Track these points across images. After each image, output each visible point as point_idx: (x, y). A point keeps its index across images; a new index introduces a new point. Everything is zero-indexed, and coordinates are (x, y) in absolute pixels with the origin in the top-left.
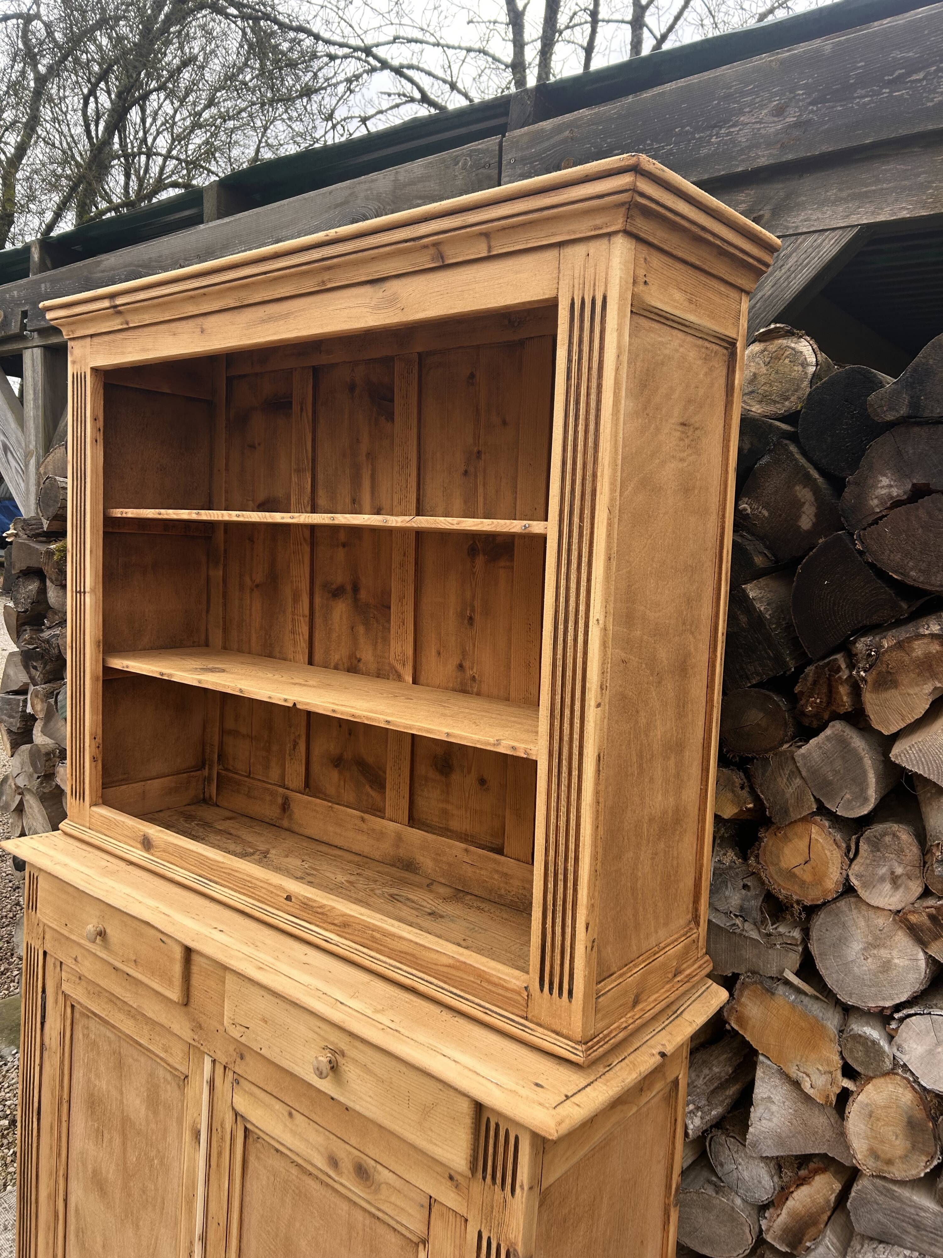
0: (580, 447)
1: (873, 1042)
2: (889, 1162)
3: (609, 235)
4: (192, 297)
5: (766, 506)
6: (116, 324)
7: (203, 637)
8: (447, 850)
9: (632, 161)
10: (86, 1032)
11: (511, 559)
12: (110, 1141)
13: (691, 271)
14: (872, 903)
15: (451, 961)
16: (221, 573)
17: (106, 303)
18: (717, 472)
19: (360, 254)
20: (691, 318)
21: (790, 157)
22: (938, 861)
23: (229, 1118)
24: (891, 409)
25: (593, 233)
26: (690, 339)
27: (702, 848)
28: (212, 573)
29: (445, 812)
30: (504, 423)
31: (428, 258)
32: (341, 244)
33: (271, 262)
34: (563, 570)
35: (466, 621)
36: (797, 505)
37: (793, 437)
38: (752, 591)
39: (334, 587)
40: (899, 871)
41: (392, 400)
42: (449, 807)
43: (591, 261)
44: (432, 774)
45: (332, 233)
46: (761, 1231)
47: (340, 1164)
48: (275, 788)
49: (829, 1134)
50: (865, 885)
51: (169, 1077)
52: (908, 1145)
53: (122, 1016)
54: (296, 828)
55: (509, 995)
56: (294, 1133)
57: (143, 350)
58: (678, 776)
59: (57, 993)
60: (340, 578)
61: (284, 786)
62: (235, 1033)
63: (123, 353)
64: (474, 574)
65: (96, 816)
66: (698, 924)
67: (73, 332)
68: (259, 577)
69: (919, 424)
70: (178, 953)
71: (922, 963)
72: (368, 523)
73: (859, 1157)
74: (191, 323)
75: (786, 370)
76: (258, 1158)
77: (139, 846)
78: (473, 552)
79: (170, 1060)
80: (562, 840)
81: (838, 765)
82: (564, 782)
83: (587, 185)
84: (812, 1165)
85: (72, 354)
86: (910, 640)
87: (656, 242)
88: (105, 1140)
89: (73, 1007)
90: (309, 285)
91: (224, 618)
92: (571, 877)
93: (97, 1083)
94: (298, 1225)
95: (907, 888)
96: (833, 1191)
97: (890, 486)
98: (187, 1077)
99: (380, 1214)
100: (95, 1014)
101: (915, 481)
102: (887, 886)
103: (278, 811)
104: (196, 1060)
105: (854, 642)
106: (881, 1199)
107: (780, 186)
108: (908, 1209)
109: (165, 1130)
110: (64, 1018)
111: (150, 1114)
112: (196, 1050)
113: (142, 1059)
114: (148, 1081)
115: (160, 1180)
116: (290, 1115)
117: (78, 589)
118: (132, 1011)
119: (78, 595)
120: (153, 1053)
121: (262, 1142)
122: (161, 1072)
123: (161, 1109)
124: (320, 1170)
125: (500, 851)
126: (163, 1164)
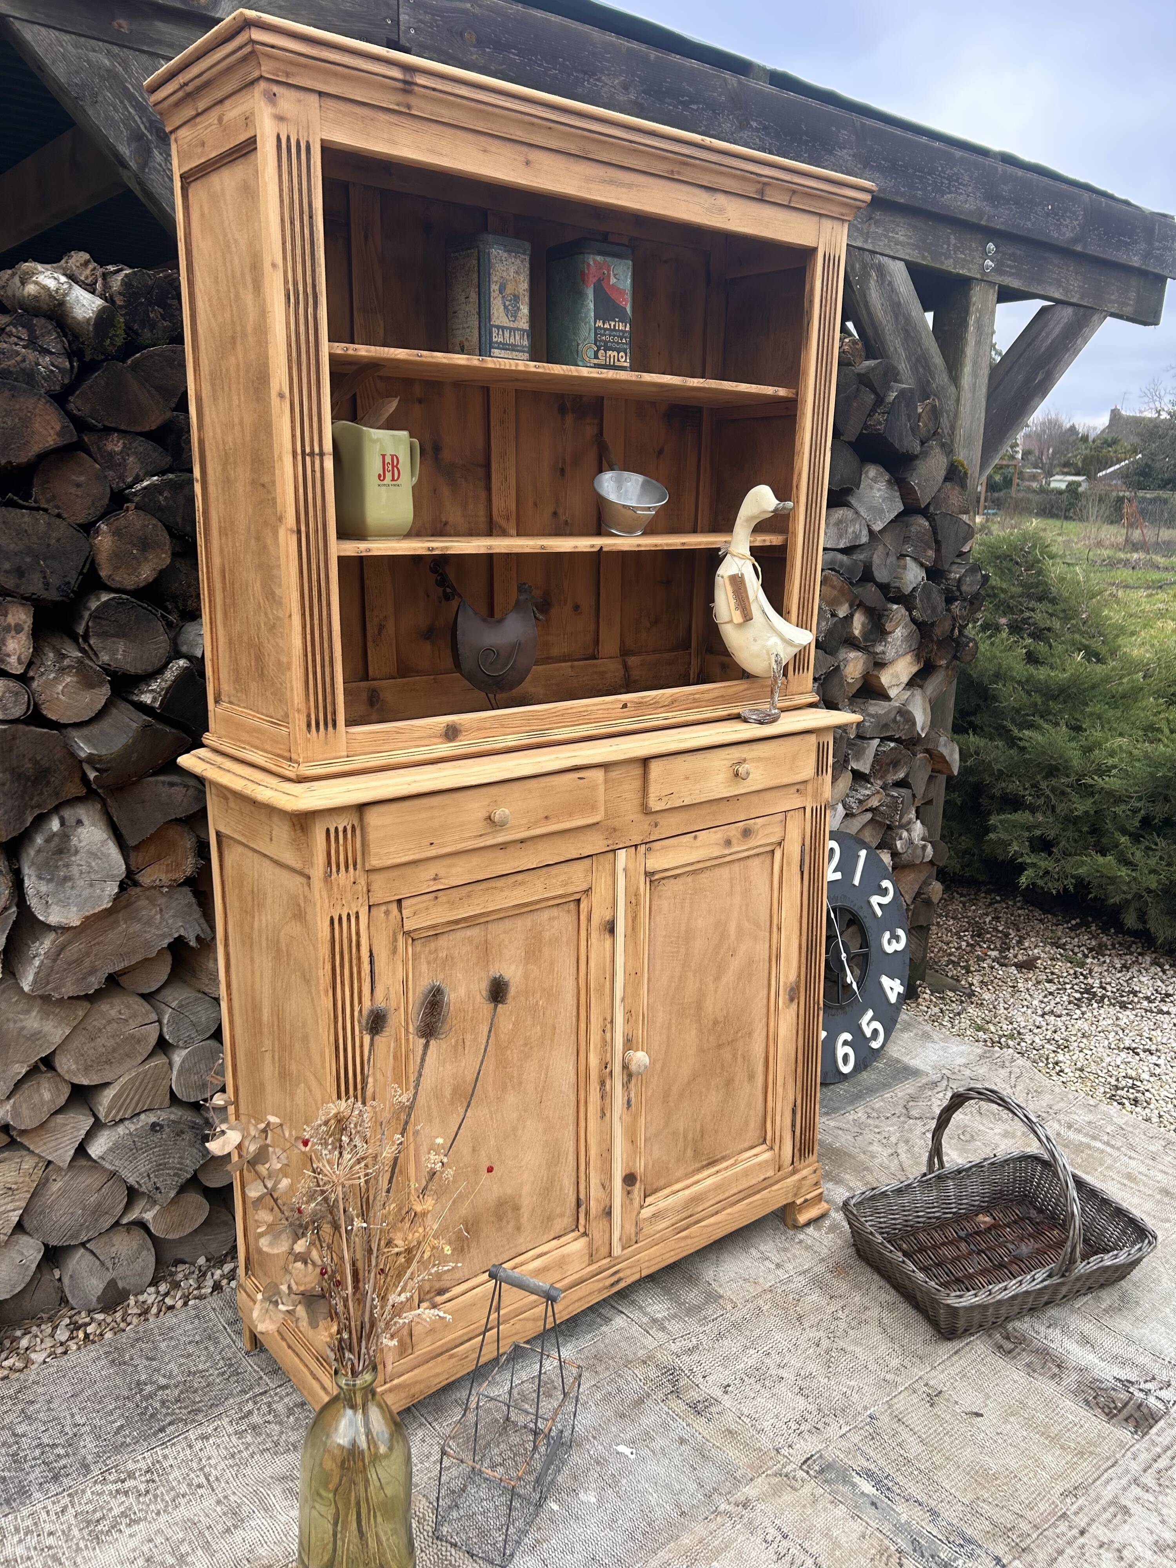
3: (843, 221)
4: (533, 124)
10: (431, 958)
17: (397, 73)
23: (643, 882)
43: (834, 233)
47: (734, 839)
51: (555, 912)
53: (505, 893)
56: (698, 848)
57: (432, 151)
59: (395, 940)
74: (510, 148)
77: (441, 740)
78: (562, 410)
79: (570, 889)
85: (273, 104)
88: (467, 1044)
89: (413, 941)
94: (695, 914)
98: (588, 890)
100: (458, 921)
104: (600, 868)
109: (552, 963)
110: (405, 962)
111: (530, 967)
112: (601, 857)
113: (519, 923)
114: (527, 938)
115: (548, 1013)
116: (695, 837)
117: (308, 450)
118: (520, 877)
119: (308, 459)
120: (548, 899)
121: (663, 882)
122: (546, 915)
123: (546, 951)
124: (716, 858)
125: (594, 658)
126: (552, 995)
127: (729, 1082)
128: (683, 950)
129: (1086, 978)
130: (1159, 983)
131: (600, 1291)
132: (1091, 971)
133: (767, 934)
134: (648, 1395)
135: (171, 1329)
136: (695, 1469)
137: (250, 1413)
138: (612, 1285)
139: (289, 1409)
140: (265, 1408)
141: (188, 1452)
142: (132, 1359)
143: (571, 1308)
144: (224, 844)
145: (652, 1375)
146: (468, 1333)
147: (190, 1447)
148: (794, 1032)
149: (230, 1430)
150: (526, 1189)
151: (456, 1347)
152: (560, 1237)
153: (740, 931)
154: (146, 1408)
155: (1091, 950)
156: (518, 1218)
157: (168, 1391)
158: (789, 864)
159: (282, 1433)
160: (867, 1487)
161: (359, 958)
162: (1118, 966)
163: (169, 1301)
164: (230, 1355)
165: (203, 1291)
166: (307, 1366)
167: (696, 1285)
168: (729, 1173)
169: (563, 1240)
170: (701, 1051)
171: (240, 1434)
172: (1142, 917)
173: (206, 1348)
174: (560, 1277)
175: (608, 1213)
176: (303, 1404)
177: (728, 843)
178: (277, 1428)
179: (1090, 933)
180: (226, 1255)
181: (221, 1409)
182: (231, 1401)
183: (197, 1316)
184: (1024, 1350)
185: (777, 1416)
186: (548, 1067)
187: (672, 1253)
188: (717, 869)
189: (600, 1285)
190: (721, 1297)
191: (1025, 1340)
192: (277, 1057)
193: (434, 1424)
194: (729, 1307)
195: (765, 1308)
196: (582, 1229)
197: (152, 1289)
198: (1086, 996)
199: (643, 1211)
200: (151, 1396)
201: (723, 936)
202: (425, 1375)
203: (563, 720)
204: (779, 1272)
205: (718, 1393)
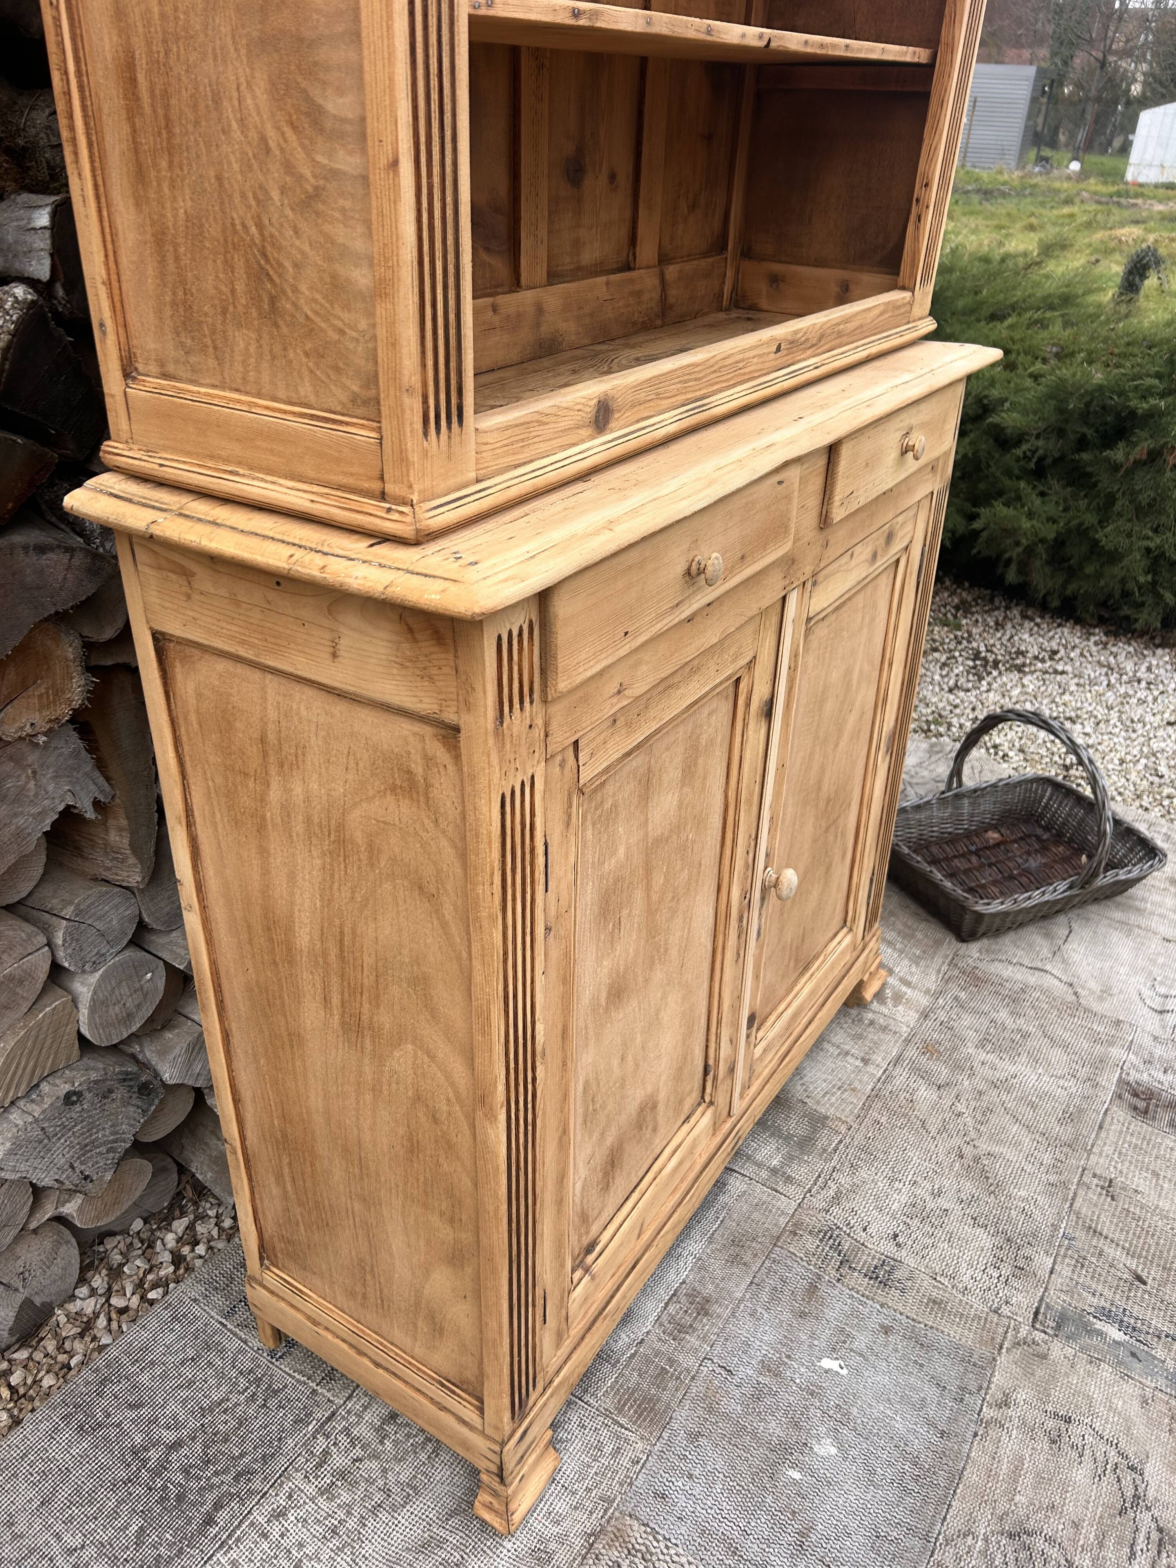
10: (597, 814)
47: (878, 551)
51: (715, 704)
56: (852, 570)
62: (842, 512)
65: (493, 437)
70: (797, 475)
77: (589, 432)
79: (739, 664)
89: (584, 798)
98: (751, 662)
109: (704, 778)
110: (577, 835)
111: (686, 789)
112: (771, 608)
114: (686, 750)
115: (696, 847)
116: (852, 555)
121: (815, 629)
123: (701, 762)
124: (861, 581)
126: (700, 822)
127: (828, 868)
128: (816, 718)
129: (969, 642)
130: (1041, 640)
132: (970, 634)
134: (819, 1277)
135: (145, 1349)
136: (922, 1365)
137: (326, 1453)
138: (733, 1148)
139: (377, 1430)
140: (343, 1440)
141: (265, 1546)
142: (108, 1416)
144: (171, 654)
145: (812, 1247)
147: (265, 1536)
149: (311, 1490)
150: (664, 1078)
151: (608, 1303)
152: (688, 1117)
153: (861, 676)
154: (165, 1488)
155: (957, 608)
156: (655, 1120)
157: (184, 1451)
158: (909, 575)
159: (385, 1471)
160: (1114, 1333)
161: (533, 851)
162: (992, 624)
163: (117, 1302)
164: (248, 1365)
165: (162, 1273)
166: (423, 1393)
167: (790, 1108)
169: (693, 1120)
170: (815, 841)
171: (327, 1492)
172: (1023, 567)
173: (210, 1363)
175: (732, 1070)
176: (393, 1416)
177: (874, 556)
178: (374, 1465)
179: (947, 589)
180: (171, 1207)
181: (283, 1461)
182: (290, 1442)
183: (175, 1318)
184: (1157, 1106)
185: (970, 1265)
186: (691, 919)
188: (857, 596)
190: (826, 1118)
191: (1152, 1094)
192: (336, 1000)
193: (587, 1398)
194: (843, 1129)
195: (883, 1120)
196: (707, 1098)
197: (83, 1291)
198: (978, 662)
199: (756, 1051)
200: (162, 1467)
201: (848, 687)
204: (871, 1069)
205: (889, 1248)
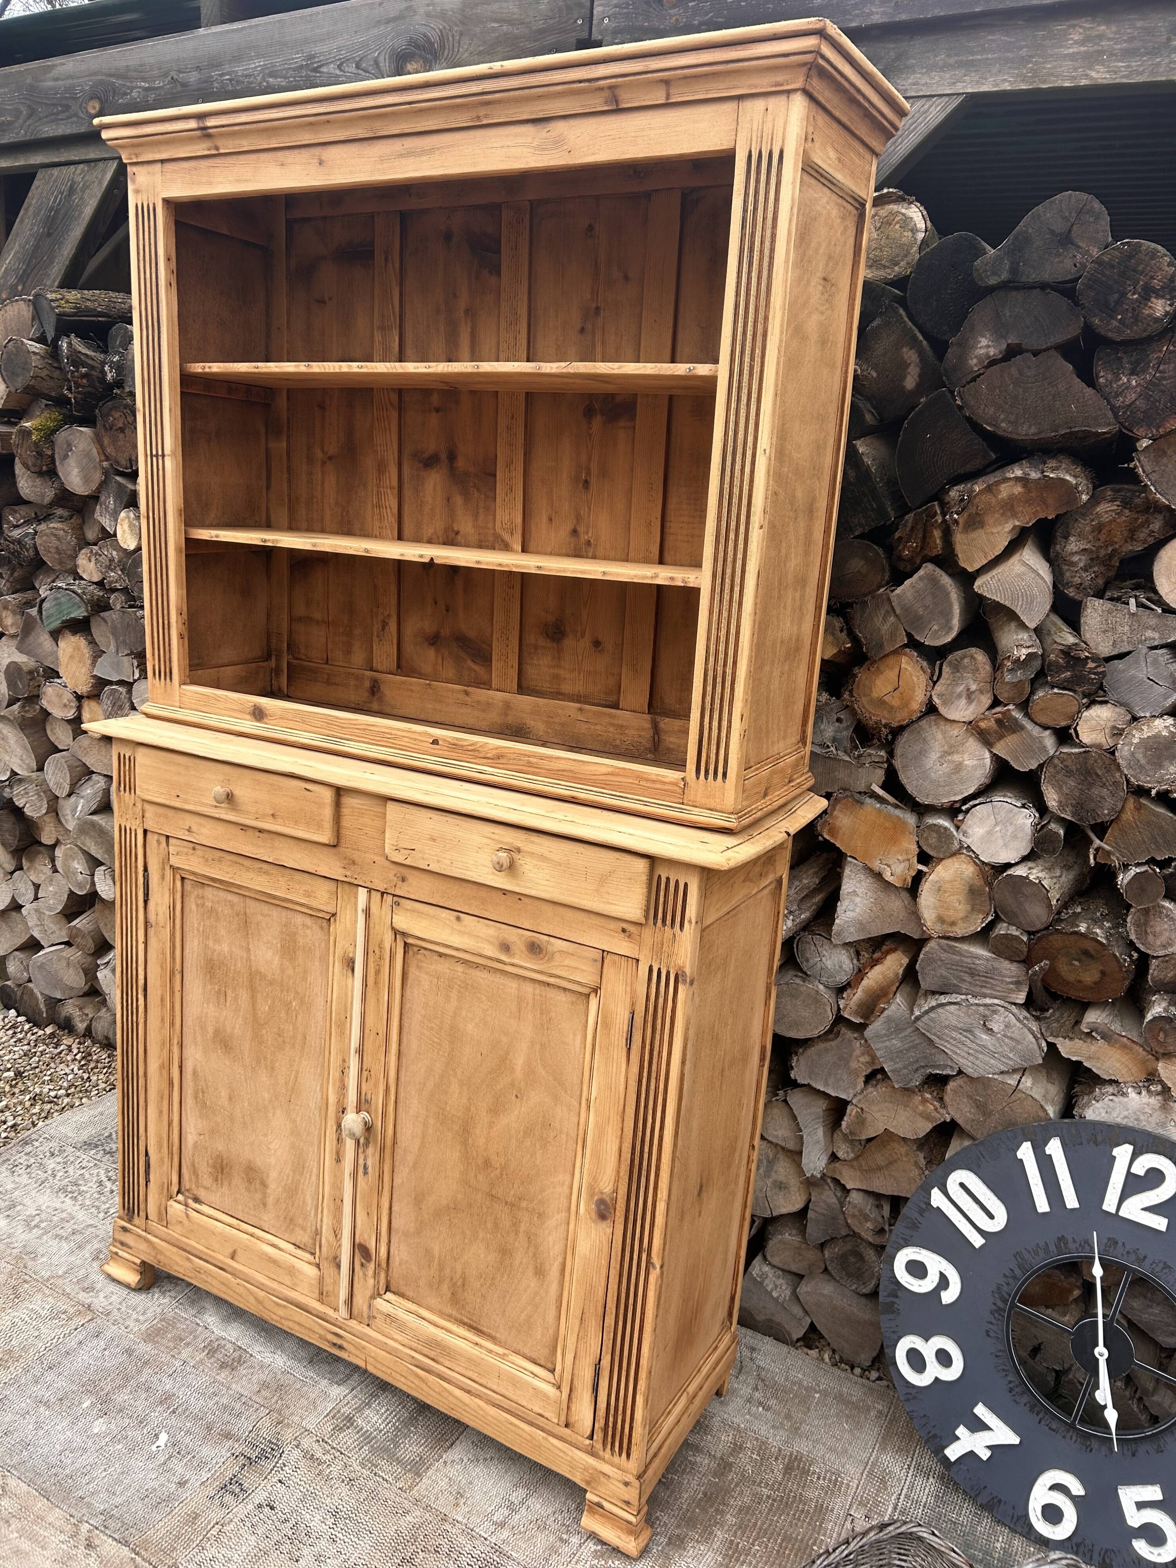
0: (753, 292)
1: (946, 829)
2: (953, 924)
3: (788, 92)
4: (311, 124)
5: (875, 368)
6: (201, 149)
7: (264, 516)
8: (560, 711)
9: (818, 26)
10: (199, 902)
11: (633, 418)
12: (236, 999)
13: (842, 131)
14: (951, 717)
15: (610, 770)
16: (284, 444)
17: (192, 124)
18: (843, 328)
19: (527, 91)
20: (839, 176)
21: (904, 17)
22: (1008, 670)
23: (389, 936)
24: (994, 274)
25: (773, 89)
26: (834, 197)
27: (812, 677)
28: (271, 445)
29: (556, 677)
30: (626, 278)
31: (602, 100)
32: (505, 79)
33: (419, 91)
34: (733, 405)
35: (581, 485)
36: (903, 366)
37: (902, 302)
38: (861, 447)
39: (426, 455)
40: (974, 687)
41: (499, 252)
42: (562, 672)
43: (770, 117)
44: (542, 642)
45: (497, 66)
46: (839, 1009)
47: (512, 947)
48: (361, 672)
49: (903, 915)
50: (945, 703)
51: (308, 921)
52: (969, 907)
53: (251, 875)
54: (388, 710)
55: (667, 787)
56: (462, 933)
57: (238, 181)
58: (801, 609)
59: (164, 869)
60: (432, 445)
61: (372, 670)
62: (398, 858)
63: (210, 183)
64: (590, 435)
65: (189, 694)
66: (805, 744)
67: (137, 156)
68: (332, 449)
69: (1017, 289)
70: (327, 795)
71: (988, 761)
72: (519, 370)
73: (929, 924)
74: (305, 154)
75: (897, 235)
76: (419, 967)
77: (248, 717)
78: (589, 413)
79: (314, 904)
80: (722, 648)
81: (928, 601)
82: (726, 597)
83: (774, 43)
84: (884, 948)
85: (134, 181)
86: (998, 483)
87: (823, 101)
88: (229, 999)
89: (183, 879)
90: (461, 120)
91: (289, 495)
92: (729, 678)
93: (217, 947)
94: (464, 1013)
95: (979, 702)
96: (901, 965)
97: (988, 346)
98: (334, 915)
99: (552, 980)
100: (214, 880)
101: (1010, 341)
102: (963, 701)
103: (366, 694)
104: (345, 897)
105: (949, 490)
106: (944, 956)
107: (892, 46)
108: (965, 960)
109: (305, 972)
110: (173, 891)
112: (346, 887)
113: (275, 912)
114: (282, 933)
115: (300, 1018)
116: (458, 918)
117: (154, 452)
118: (265, 866)
119: (154, 459)
120: (292, 901)
121: (422, 951)
122: (299, 919)
123: (300, 954)
124: (491, 958)
125: (616, 706)
127: (505, 1252)
128: (446, 1047)
131: (321, 1337)
133: (576, 1104)
134: (238, 1440)
138: (335, 1344)
143: (291, 1324)
145: (264, 1434)
146: (206, 1254)
148: (604, 1263)
153: (530, 1072)
156: (265, 1195)
158: (607, 1025)
161: (136, 867)
168: (491, 1359)
169: (299, 1252)
174: (289, 1284)
177: (506, 948)
186: (297, 1072)
187: (403, 1379)
188: (498, 975)
189: (323, 1332)
194: (401, 1485)
196: (317, 1259)
199: (379, 1300)
201: (504, 1063)
202: (168, 1254)
203: (363, 734)
204: (490, 1526)
